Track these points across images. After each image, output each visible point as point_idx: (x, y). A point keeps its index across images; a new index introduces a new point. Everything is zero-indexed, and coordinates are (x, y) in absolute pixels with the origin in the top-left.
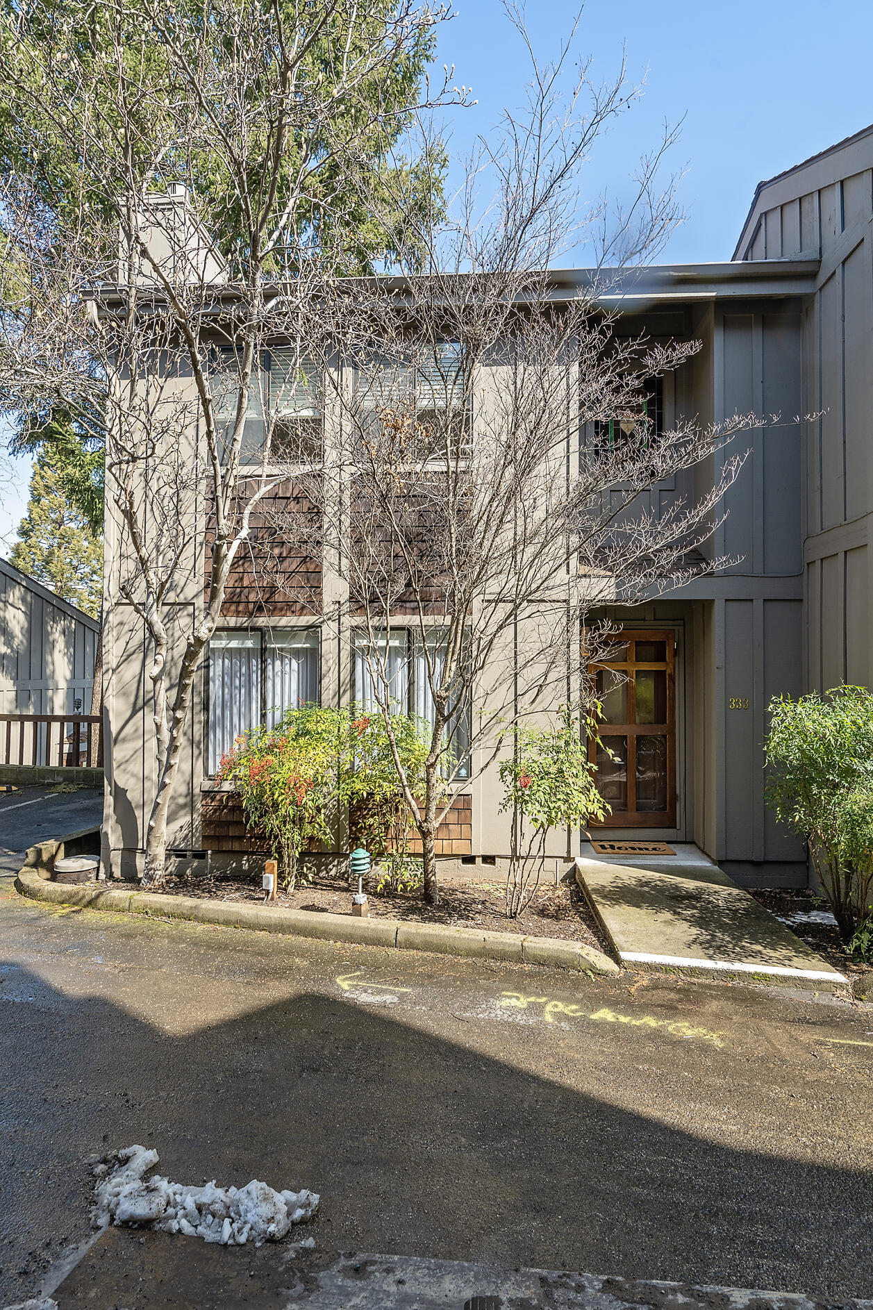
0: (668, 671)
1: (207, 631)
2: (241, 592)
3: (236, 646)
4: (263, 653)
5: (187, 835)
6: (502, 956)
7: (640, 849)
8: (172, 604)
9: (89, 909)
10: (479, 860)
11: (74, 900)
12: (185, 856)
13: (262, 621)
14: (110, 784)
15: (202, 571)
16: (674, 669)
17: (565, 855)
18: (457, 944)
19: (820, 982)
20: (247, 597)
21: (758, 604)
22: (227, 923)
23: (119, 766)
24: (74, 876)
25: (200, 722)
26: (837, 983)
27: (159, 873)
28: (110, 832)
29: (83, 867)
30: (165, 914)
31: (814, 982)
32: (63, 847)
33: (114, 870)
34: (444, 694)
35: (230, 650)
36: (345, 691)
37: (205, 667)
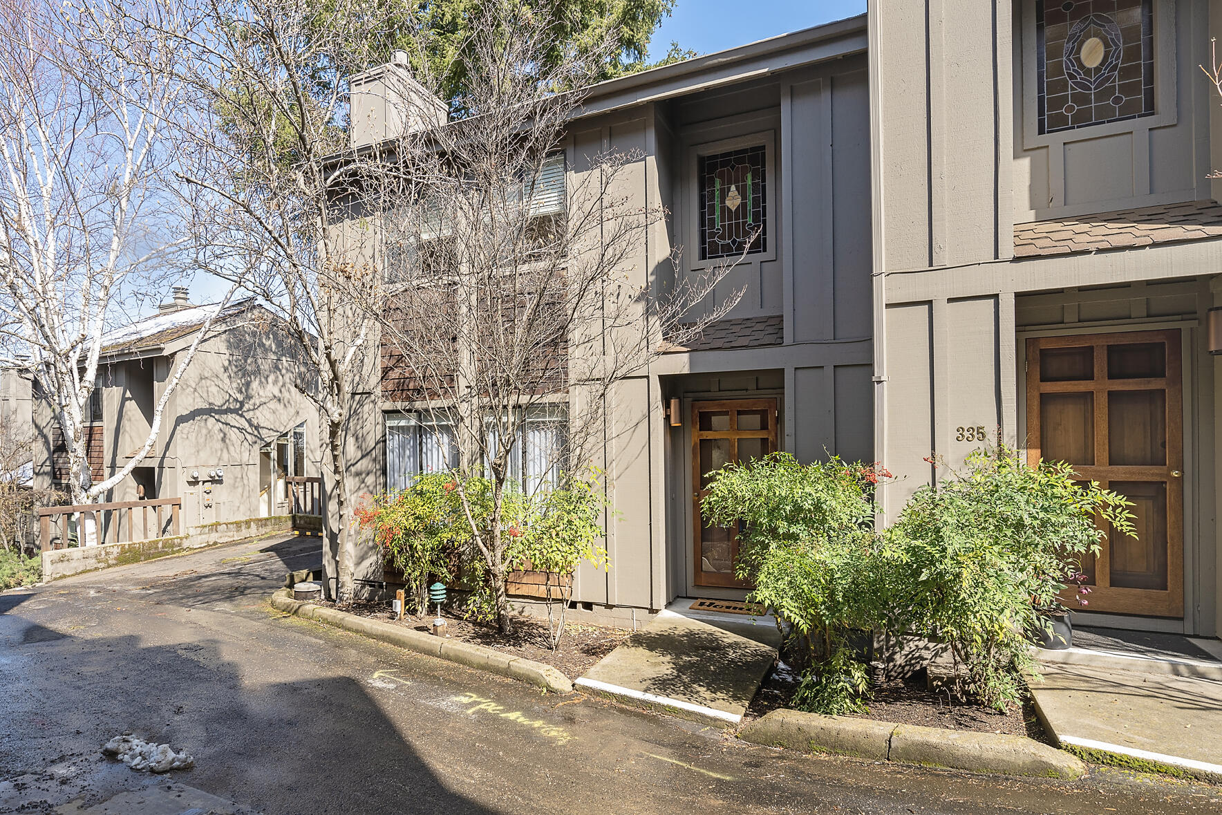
0: (771, 439)
1: (338, 416)
2: (404, 382)
3: (404, 424)
4: (420, 431)
5: (374, 570)
6: (497, 671)
7: (727, 607)
8: (362, 394)
9: (294, 616)
10: (580, 606)
11: (289, 609)
12: (373, 586)
13: (418, 405)
14: (326, 529)
15: (379, 367)
16: (776, 436)
17: (649, 607)
18: (473, 659)
19: (715, 720)
20: (408, 386)
21: (829, 370)
22: (357, 631)
23: (332, 517)
24: (303, 594)
25: (380, 484)
26: (729, 723)
27: (347, 596)
28: (327, 564)
29: (309, 588)
30: (328, 623)
31: (711, 719)
32: (311, 575)
33: (332, 593)
34: (498, 462)
35: (398, 428)
36: (476, 460)
37: (383, 441)
